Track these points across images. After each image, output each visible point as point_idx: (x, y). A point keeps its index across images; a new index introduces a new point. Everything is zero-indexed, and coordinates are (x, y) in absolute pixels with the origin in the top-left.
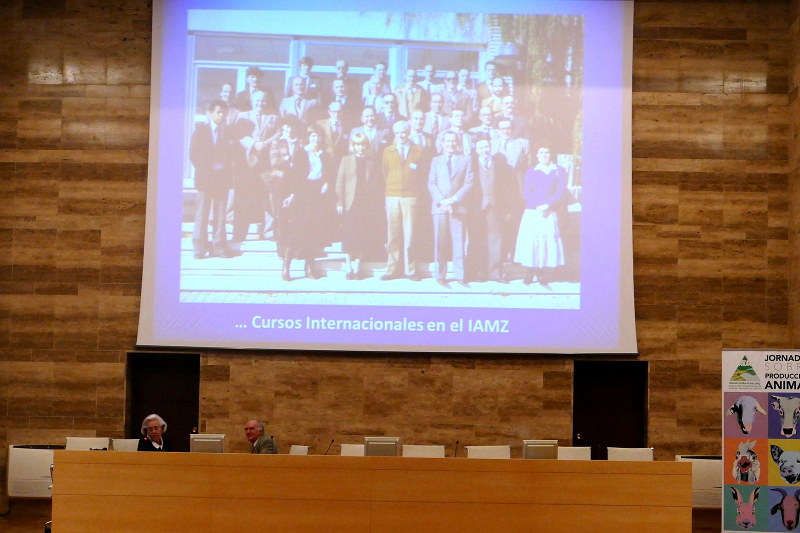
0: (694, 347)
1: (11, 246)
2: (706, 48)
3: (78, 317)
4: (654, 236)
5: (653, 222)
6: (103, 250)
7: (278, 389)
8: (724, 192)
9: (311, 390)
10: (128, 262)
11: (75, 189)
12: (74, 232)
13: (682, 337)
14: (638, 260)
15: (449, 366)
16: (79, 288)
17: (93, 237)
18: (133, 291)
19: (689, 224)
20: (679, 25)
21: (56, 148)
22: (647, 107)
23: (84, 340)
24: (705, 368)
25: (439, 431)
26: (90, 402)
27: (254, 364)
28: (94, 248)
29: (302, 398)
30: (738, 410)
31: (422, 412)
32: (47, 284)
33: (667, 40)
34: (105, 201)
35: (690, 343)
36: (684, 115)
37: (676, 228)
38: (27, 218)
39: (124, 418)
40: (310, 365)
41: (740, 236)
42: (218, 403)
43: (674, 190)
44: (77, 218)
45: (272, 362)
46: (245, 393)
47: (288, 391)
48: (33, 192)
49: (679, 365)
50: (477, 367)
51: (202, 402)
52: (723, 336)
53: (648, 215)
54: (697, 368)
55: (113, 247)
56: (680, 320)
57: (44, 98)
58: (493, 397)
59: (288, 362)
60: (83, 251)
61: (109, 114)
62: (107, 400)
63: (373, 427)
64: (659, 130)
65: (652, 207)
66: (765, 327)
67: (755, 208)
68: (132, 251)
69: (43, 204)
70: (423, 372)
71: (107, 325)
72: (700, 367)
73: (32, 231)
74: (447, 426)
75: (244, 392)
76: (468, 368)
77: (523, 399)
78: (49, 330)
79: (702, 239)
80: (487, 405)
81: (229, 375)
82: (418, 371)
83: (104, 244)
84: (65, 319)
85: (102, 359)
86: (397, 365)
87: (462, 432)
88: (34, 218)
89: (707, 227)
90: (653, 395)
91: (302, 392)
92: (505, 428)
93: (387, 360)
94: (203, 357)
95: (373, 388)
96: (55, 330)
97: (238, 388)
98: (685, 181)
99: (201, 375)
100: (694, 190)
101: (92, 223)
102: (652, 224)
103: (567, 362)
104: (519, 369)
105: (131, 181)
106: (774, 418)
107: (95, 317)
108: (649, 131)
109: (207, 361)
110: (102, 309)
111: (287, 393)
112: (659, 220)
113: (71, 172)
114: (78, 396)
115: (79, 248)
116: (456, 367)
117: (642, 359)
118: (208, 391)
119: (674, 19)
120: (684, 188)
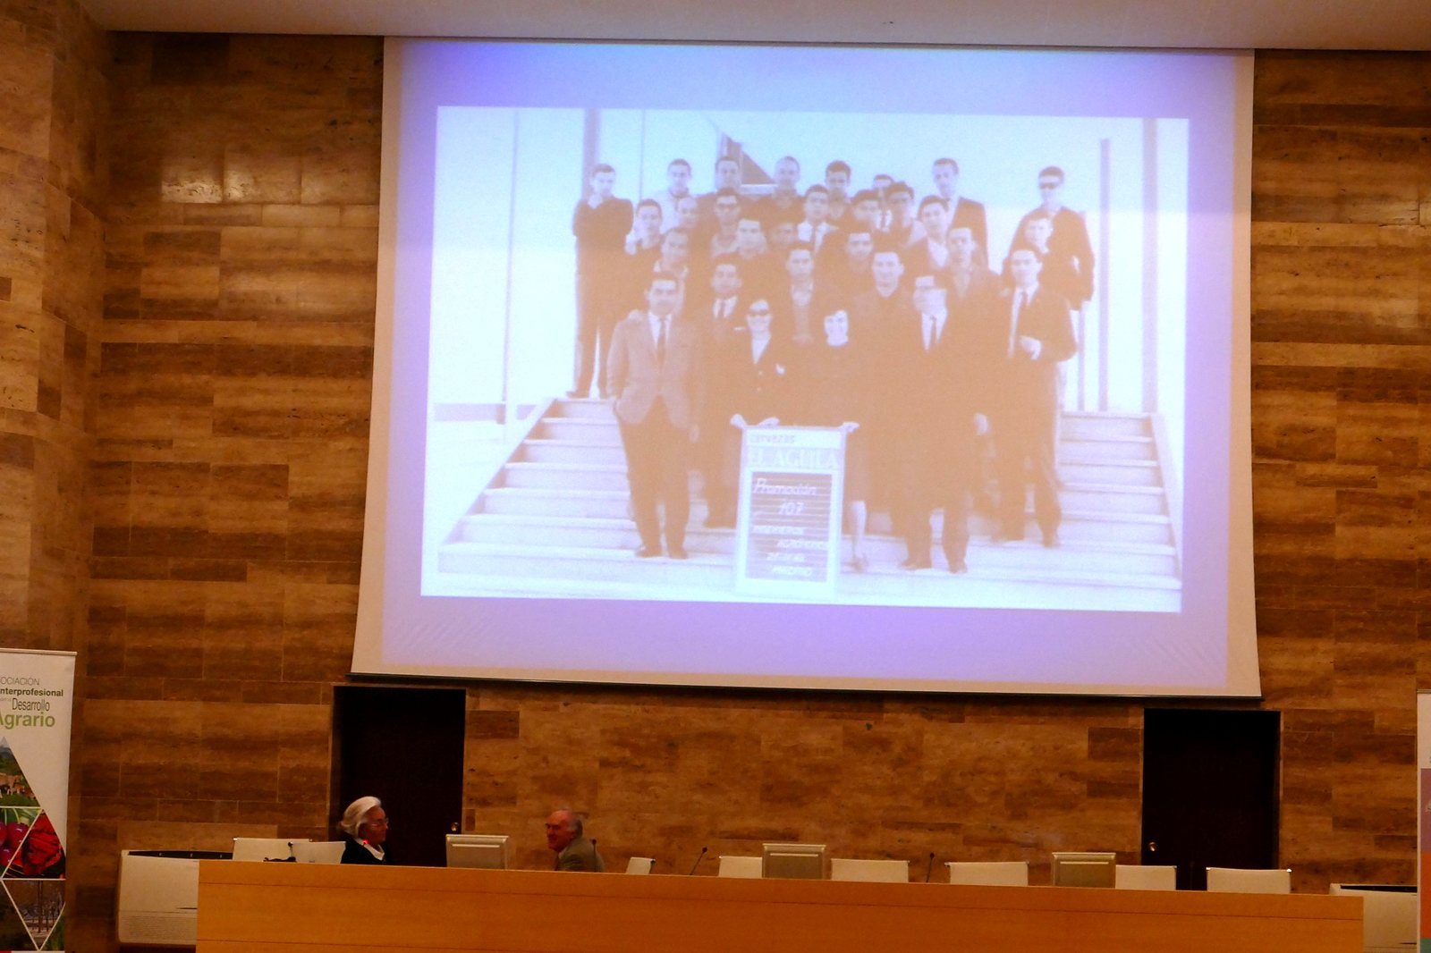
0: (1363, 687)
1: (126, 493)
2: (1387, 142)
3: (248, 622)
4: (1292, 483)
5: (1290, 459)
6: (291, 501)
7: (605, 754)
8: (1420, 404)
9: (667, 758)
10: (338, 523)
11: (242, 392)
12: (239, 469)
13: (1344, 668)
14: (1263, 527)
15: (916, 717)
16: (248, 569)
17: (274, 478)
18: (346, 576)
19: (1356, 462)
20: (1336, 100)
21: (211, 317)
22: (1278, 250)
23: (257, 663)
24: (1386, 724)
26: (267, 776)
27: (562, 709)
28: (278, 497)
29: (649, 772)
31: (865, 799)
32: (194, 562)
33: (1316, 128)
34: (296, 413)
35: (1358, 679)
36: (1347, 265)
37: (1332, 469)
38: (157, 443)
39: (328, 805)
40: (666, 713)
42: (499, 780)
43: (1327, 401)
44: (246, 443)
45: (595, 707)
46: (548, 762)
47: (624, 758)
48: (166, 397)
49: (1337, 720)
50: (968, 718)
51: (468, 777)
52: (1419, 666)
53: (1280, 445)
54: (1370, 725)
55: (310, 497)
56: (1339, 637)
57: (189, 228)
58: (996, 774)
59: (624, 707)
60: (256, 504)
61: (304, 256)
62: (298, 770)
63: (777, 825)
64: (1300, 290)
65: (1291, 429)
68: (344, 503)
69: (185, 417)
70: (869, 727)
71: (297, 636)
72: (1377, 723)
73: (167, 467)
74: (912, 826)
75: (545, 760)
76: (951, 721)
77: (1050, 778)
78: (194, 644)
79: (1381, 490)
80: (986, 789)
81: (516, 731)
82: (859, 726)
83: (294, 491)
84: (223, 625)
85: (289, 698)
86: (824, 714)
87: (940, 836)
88: (170, 443)
89: (1388, 467)
90: (1289, 774)
91: (649, 761)
92: (1020, 831)
93: (804, 703)
94: (470, 695)
95: (777, 754)
96: (207, 645)
97: (534, 751)
98: (1349, 384)
99: (467, 728)
100: (1364, 400)
101: (272, 454)
102: (1287, 462)
103: (1131, 711)
104: (1042, 723)
105: (344, 377)
107: (277, 622)
108: (1282, 293)
109: (477, 704)
110: (291, 608)
111: (623, 763)
112: (1300, 454)
113: (235, 360)
114: (244, 764)
115: (251, 497)
116: (931, 718)
117: (1269, 707)
118: (480, 756)
119: (1328, 89)
120: (1345, 397)
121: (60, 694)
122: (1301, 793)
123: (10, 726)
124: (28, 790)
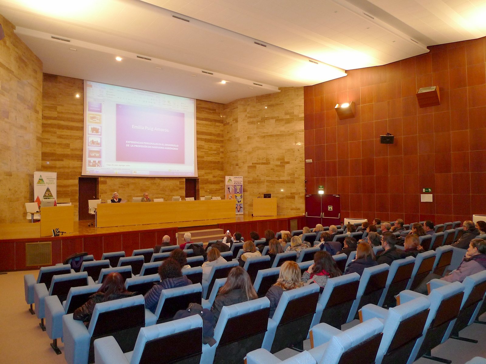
3: (64, 167)
4: (200, 152)
7: (119, 186)
8: (213, 143)
9: (128, 186)
10: (78, 153)
11: (62, 132)
12: (62, 144)
13: (206, 173)
14: (198, 157)
15: (159, 180)
16: (64, 159)
17: (67, 146)
18: (80, 161)
20: (204, 106)
21: (55, 120)
22: (200, 124)
25: (158, 195)
26: (68, 191)
27: (113, 180)
28: (68, 148)
29: (125, 188)
30: (229, 188)
32: (54, 158)
33: (202, 110)
34: (71, 136)
37: (204, 150)
38: (47, 139)
40: (127, 180)
41: (215, 152)
42: (104, 190)
43: (203, 142)
44: (63, 140)
45: (118, 179)
49: (205, 179)
50: (165, 180)
51: (100, 190)
53: (199, 147)
54: (208, 180)
55: (74, 149)
56: (205, 170)
57: (51, 105)
58: (169, 187)
59: (122, 179)
60: (65, 149)
61: (71, 112)
62: (73, 190)
64: (201, 129)
65: (199, 145)
66: (220, 171)
67: (218, 147)
68: (79, 150)
69: (52, 135)
70: (154, 181)
71: (72, 170)
73: (49, 143)
74: (159, 194)
75: (111, 187)
76: (163, 180)
77: (175, 187)
79: (209, 153)
80: (168, 189)
81: (106, 183)
82: (152, 181)
83: (71, 148)
85: (71, 179)
86: (148, 180)
87: (162, 195)
88: (49, 139)
89: (210, 150)
90: (200, 186)
93: (146, 179)
94: (100, 178)
95: (142, 185)
97: (109, 186)
98: (206, 140)
99: (99, 183)
100: (207, 142)
101: (67, 142)
102: (200, 149)
103: (184, 179)
104: (174, 180)
105: (79, 131)
106: (236, 190)
107: (69, 168)
108: (199, 129)
110: (71, 165)
111: (122, 187)
113: (60, 127)
114: (64, 189)
115: (63, 148)
116: (161, 180)
117: (198, 178)
118: (101, 187)
119: (203, 105)
120: (205, 142)
121: (55, 179)
122: (201, 188)
123: (49, 184)
124: (51, 195)
